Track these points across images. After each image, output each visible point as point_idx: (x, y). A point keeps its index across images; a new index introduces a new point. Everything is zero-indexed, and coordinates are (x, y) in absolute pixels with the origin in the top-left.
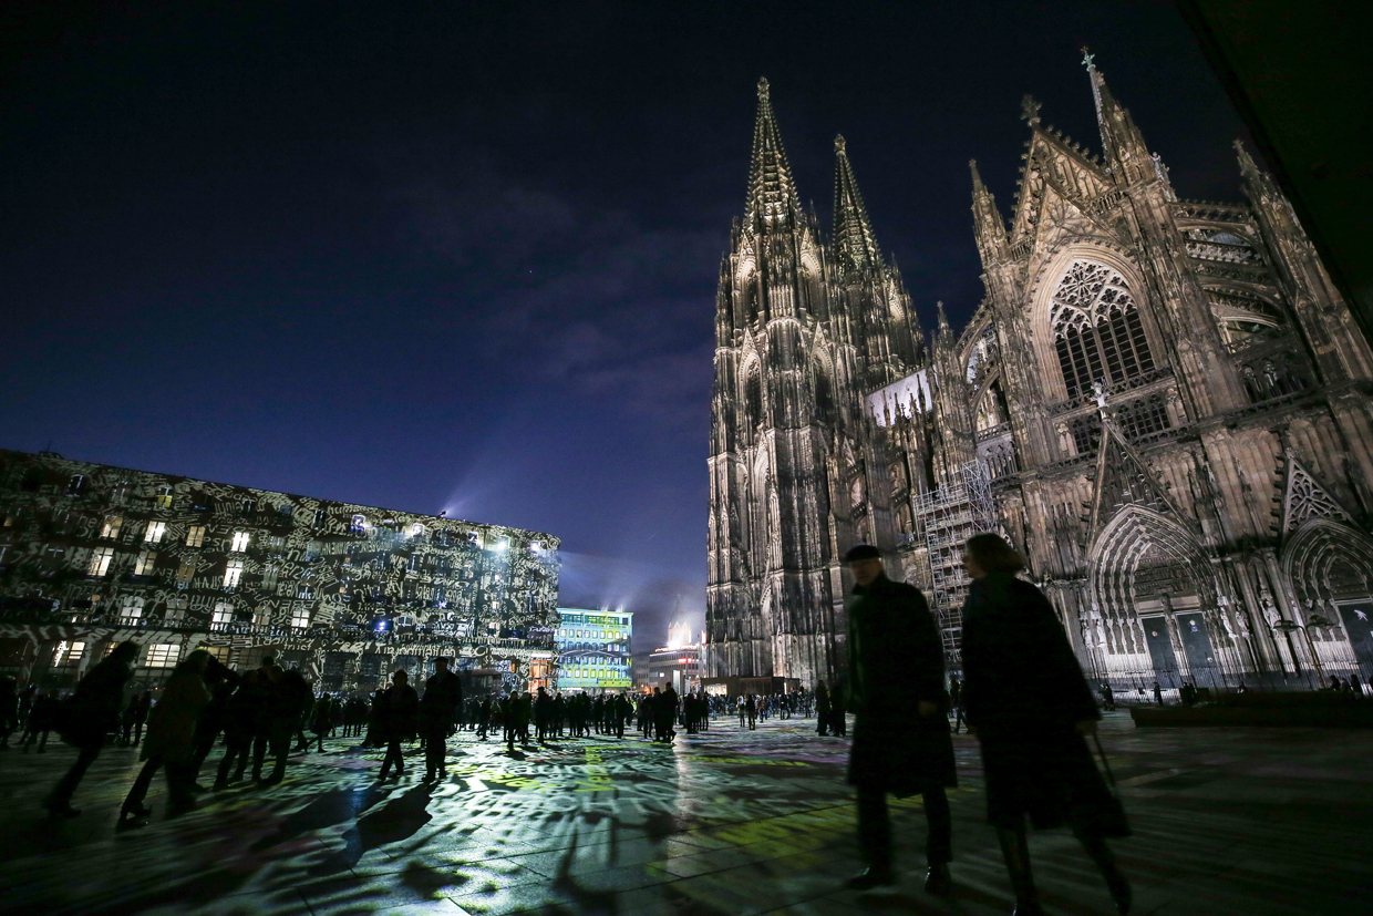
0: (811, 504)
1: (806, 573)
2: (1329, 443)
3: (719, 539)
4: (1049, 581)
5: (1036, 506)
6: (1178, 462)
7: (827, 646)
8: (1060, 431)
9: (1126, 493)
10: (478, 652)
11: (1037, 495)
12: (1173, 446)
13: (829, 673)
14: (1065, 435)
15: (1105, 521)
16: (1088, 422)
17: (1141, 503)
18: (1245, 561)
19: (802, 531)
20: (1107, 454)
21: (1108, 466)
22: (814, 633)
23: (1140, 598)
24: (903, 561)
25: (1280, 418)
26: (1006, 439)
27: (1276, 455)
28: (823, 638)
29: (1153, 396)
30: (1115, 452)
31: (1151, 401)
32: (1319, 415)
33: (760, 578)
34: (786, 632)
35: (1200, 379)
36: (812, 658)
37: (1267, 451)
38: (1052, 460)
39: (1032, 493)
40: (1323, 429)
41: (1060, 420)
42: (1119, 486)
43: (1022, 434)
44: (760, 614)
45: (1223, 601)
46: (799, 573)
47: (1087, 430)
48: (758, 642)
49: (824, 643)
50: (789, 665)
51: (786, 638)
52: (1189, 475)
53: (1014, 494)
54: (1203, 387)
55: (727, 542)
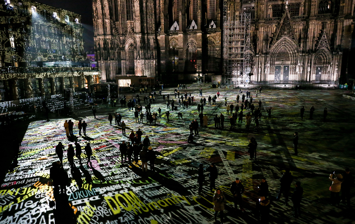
0: (151, 6)
1: (148, 36)
2: (331, 28)
3: (104, 14)
4: (260, 55)
5: (261, 31)
6: (299, 26)
7: (156, 64)
8: (269, 7)
9: (285, 33)
10: (79, 74)
11: (262, 28)
12: (300, 21)
13: (156, 74)
14: (270, 9)
15: (277, 40)
16: (278, 7)
17: (289, 36)
18: (308, 55)
19: (147, 17)
20: (284, 20)
21: (283, 23)
22: (150, 59)
23: (277, 61)
24: (188, 36)
25: (325, 20)
26: (252, 5)
27: (321, 29)
28: (154, 61)
29: (297, 4)
30: (286, 20)
31: (296, 5)
32: (332, 21)
33: (124, 35)
34: (142, 59)
35: (314, 4)
36: (149, 68)
37: (319, 28)
38: (266, 17)
39: (261, 27)
40: (332, 25)
41: (271, 4)
42: (284, 30)
43: (262, 7)
44: (124, 50)
45: (299, 64)
46: (145, 35)
47: (277, 9)
48: (124, 61)
49: (155, 63)
50: (143, 71)
51: (142, 61)
52: (300, 30)
53: (253, 26)
54: (314, 7)
55: (108, 16)
